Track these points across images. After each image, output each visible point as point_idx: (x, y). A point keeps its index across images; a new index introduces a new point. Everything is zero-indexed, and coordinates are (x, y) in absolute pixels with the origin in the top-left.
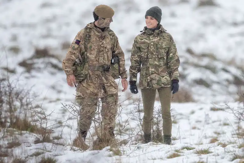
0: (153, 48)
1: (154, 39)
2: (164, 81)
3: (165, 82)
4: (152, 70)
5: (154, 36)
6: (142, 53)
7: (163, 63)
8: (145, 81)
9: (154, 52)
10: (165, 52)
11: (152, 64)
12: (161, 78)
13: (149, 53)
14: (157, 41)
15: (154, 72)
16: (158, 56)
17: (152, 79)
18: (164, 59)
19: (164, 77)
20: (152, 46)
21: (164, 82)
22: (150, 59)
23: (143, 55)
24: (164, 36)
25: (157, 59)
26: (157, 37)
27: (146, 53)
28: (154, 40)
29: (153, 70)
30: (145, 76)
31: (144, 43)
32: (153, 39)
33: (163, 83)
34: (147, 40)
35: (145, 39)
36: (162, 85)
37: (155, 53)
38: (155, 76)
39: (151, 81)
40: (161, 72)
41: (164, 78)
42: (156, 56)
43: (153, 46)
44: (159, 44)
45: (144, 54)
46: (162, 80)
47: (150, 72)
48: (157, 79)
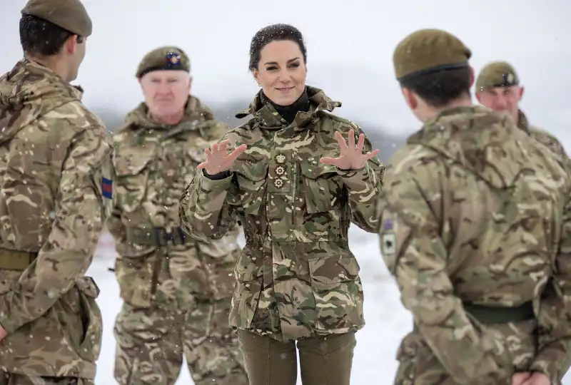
0: (284, 178)
1: (289, 143)
2: (325, 309)
3: (331, 313)
4: (281, 262)
5: (291, 134)
6: (242, 197)
7: (328, 237)
8: (249, 304)
9: (289, 193)
10: (331, 192)
11: (284, 240)
12: (317, 297)
13: (270, 199)
14: (301, 151)
15: (288, 273)
16: (304, 207)
17: (277, 300)
18: (330, 219)
19: (326, 292)
20: (280, 170)
21: (324, 315)
22: (275, 222)
23: (246, 206)
24: (328, 132)
25: (300, 221)
26: (298, 137)
27: (259, 199)
28: (287, 147)
29: (287, 262)
30: (248, 285)
31: (253, 159)
32: (283, 144)
33: (323, 320)
34: (262, 147)
35: (255, 145)
36: (320, 327)
37: (290, 198)
38: (294, 289)
39: (273, 306)
40: (315, 274)
41: (326, 298)
42: (298, 209)
43: (285, 170)
44: (310, 163)
45: (250, 200)
46: (319, 305)
47: (275, 270)
48: (302, 299)
